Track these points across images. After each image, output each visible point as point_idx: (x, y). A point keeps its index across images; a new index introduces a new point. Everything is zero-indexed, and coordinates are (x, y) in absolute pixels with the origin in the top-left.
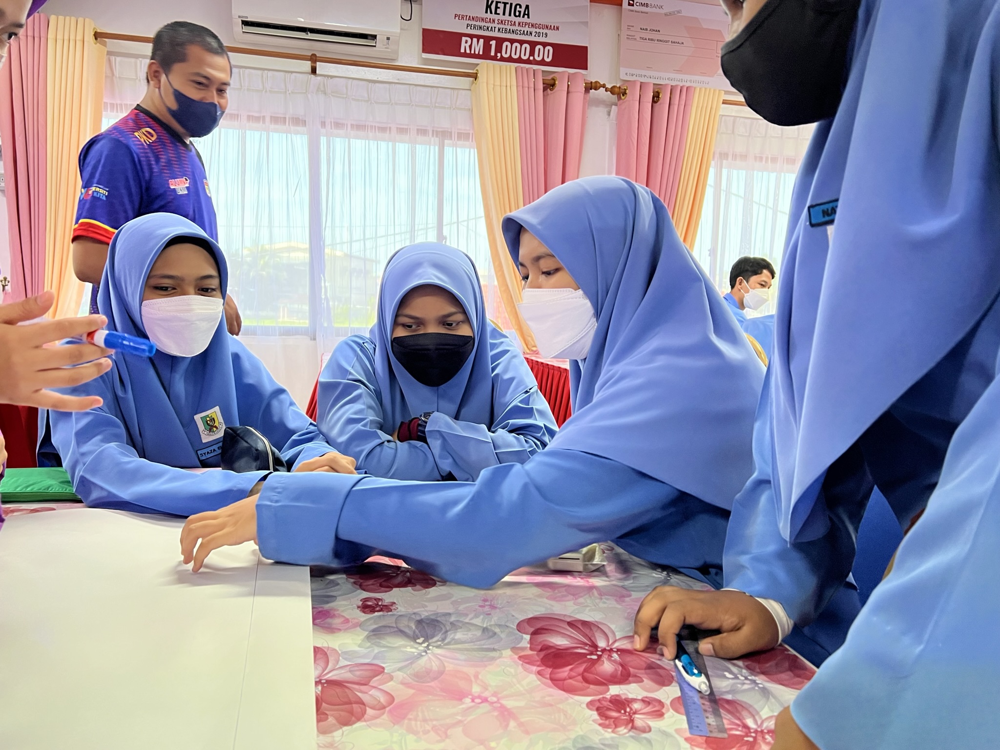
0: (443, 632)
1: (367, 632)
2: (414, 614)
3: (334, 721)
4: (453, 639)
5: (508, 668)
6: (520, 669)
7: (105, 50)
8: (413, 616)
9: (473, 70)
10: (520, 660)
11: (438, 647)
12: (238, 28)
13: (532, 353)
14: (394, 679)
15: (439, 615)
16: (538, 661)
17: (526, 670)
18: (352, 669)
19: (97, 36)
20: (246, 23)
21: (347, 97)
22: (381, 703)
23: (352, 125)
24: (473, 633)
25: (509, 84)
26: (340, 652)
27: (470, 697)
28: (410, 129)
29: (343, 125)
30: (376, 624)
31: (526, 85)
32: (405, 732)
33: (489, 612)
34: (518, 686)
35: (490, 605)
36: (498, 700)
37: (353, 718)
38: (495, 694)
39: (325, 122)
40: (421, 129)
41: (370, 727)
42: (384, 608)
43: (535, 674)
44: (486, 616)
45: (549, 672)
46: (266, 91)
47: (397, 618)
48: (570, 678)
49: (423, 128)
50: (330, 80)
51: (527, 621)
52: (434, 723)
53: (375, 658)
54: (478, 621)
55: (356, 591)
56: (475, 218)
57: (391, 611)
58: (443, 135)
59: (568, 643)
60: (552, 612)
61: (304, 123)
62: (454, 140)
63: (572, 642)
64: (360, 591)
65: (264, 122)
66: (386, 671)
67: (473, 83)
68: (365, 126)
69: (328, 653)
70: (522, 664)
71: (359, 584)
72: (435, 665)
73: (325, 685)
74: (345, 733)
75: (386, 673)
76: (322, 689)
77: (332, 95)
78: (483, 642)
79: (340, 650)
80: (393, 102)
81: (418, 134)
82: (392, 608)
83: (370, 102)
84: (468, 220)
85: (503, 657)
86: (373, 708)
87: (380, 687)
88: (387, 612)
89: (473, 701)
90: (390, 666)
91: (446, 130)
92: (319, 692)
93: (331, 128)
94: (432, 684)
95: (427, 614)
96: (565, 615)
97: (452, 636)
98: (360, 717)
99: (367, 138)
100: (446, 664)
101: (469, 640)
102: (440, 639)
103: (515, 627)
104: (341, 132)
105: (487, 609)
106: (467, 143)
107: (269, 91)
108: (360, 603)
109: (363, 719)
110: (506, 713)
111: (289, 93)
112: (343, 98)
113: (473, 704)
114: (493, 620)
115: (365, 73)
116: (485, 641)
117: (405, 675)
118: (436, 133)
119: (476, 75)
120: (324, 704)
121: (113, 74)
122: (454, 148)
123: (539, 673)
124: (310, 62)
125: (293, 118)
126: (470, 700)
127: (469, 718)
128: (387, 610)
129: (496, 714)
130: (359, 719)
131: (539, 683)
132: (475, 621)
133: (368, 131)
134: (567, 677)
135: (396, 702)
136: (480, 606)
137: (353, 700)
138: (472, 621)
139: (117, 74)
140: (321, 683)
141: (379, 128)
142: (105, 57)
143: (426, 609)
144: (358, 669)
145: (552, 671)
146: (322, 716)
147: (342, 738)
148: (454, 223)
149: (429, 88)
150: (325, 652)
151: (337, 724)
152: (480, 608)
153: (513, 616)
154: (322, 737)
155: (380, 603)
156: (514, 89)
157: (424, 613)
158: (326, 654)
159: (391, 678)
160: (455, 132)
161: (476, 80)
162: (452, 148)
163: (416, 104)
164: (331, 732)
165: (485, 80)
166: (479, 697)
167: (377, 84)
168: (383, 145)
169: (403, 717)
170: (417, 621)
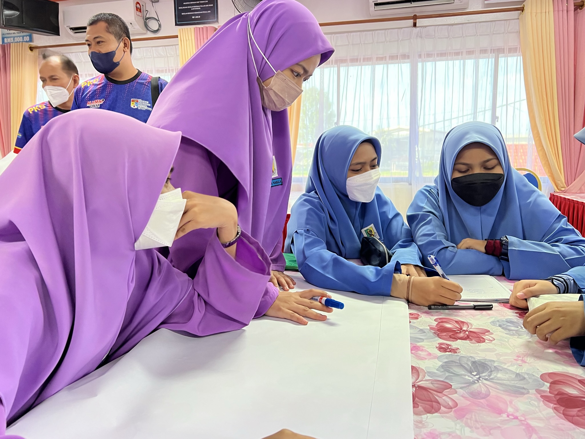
0: (489, 371)
1: (442, 363)
2: (471, 357)
3: (422, 409)
4: (496, 377)
5: (533, 401)
6: (541, 403)
8: (470, 358)
9: (521, 5)
10: (542, 398)
11: (486, 379)
12: (372, 8)
13: (560, 192)
14: (458, 393)
15: (487, 360)
16: (555, 401)
17: (546, 405)
18: (432, 382)
20: (376, 4)
21: (434, 37)
22: (449, 405)
23: (437, 54)
24: (509, 375)
25: (547, 11)
26: (426, 371)
27: (506, 414)
28: (475, 51)
29: (432, 54)
30: (447, 359)
31: (561, 9)
32: (464, 425)
33: (521, 364)
34: (540, 414)
35: (522, 360)
36: (525, 419)
37: (433, 410)
38: (523, 415)
39: (421, 55)
40: (483, 50)
41: (443, 417)
42: (452, 350)
43: (552, 409)
44: (519, 366)
45: (563, 409)
46: (387, 42)
47: (460, 357)
48: (578, 416)
49: (484, 49)
50: (425, 29)
51: (548, 374)
52: (482, 424)
53: (446, 378)
54: (513, 369)
55: (435, 338)
56: (520, 101)
57: (456, 353)
58: (498, 51)
59: (577, 393)
60: (567, 372)
61: (408, 57)
62: (506, 53)
63: (581, 393)
64: (437, 338)
65: (385, 60)
66: (452, 387)
67: (521, 13)
68: (446, 53)
69: (419, 370)
70: (543, 401)
71: (437, 334)
72: (484, 390)
73: (417, 388)
74: (428, 417)
75: (453, 388)
76: (415, 390)
77: (425, 38)
78: (516, 382)
79: (426, 370)
80: (464, 35)
81: (480, 53)
82: (458, 351)
83: (449, 38)
84: (514, 103)
85: (530, 394)
86: (445, 407)
87: (449, 396)
88: (454, 353)
89: (508, 416)
90: (454, 385)
91: (501, 47)
92: (414, 391)
93: (425, 58)
94: (482, 401)
95: (479, 359)
96: (576, 375)
97: (495, 374)
98: (437, 410)
99: (447, 60)
100: (490, 390)
101: (507, 379)
102: (487, 375)
103: (539, 377)
104: (431, 59)
105: (519, 362)
106: (515, 54)
107: (389, 41)
108: (438, 345)
109: (439, 412)
110: (530, 429)
111: (400, 41)
112: (432, 38)
113: (508, 418)
114: (523, 369)
115: (447, 20)
116: (518, 382)
117: (464, 392)
118: (493, 51)
119: (522, 8)
120: (416, 399)
122: (506, 58)
123: (555, 408)
124: (413, 20)
125: (402, 55)
126: (506, 416)
127: (506, 426)
128: (454, 352)
129: (524, 427)
130: (436, 412)
131: (555, 415)
132: (511, 368)
133: (447, 56)
134: (576, 415)
135: (458, 406)
136: (515, 360)
137: (433, 400)
138: (508, 368)
140: (415, 387)
141: (454, 53)
143: (478, 355)
144: (436, 383)
145: (564, 409)
146: (416, 405)
147: (427, 420)
148: (504, 105)
149: (490, 23)
150: (417, 369)
151: (424, 411)
152: (515, 361)
153: (538, 369)
154: (416, 417)
155: (450, 347)
156: (552, 13)
157: (477, 358)
158: (418, 371)
159: (456, 392)
160: (507, 48)
161: (522, 11)
162: (504, 58)
163: (480, 34)
164: (421, 415)
165: (530, 11)
166: (512, 415)
167: (454, 26)
168: (457, 62)
169: (463, 416)
170: (472, 361)
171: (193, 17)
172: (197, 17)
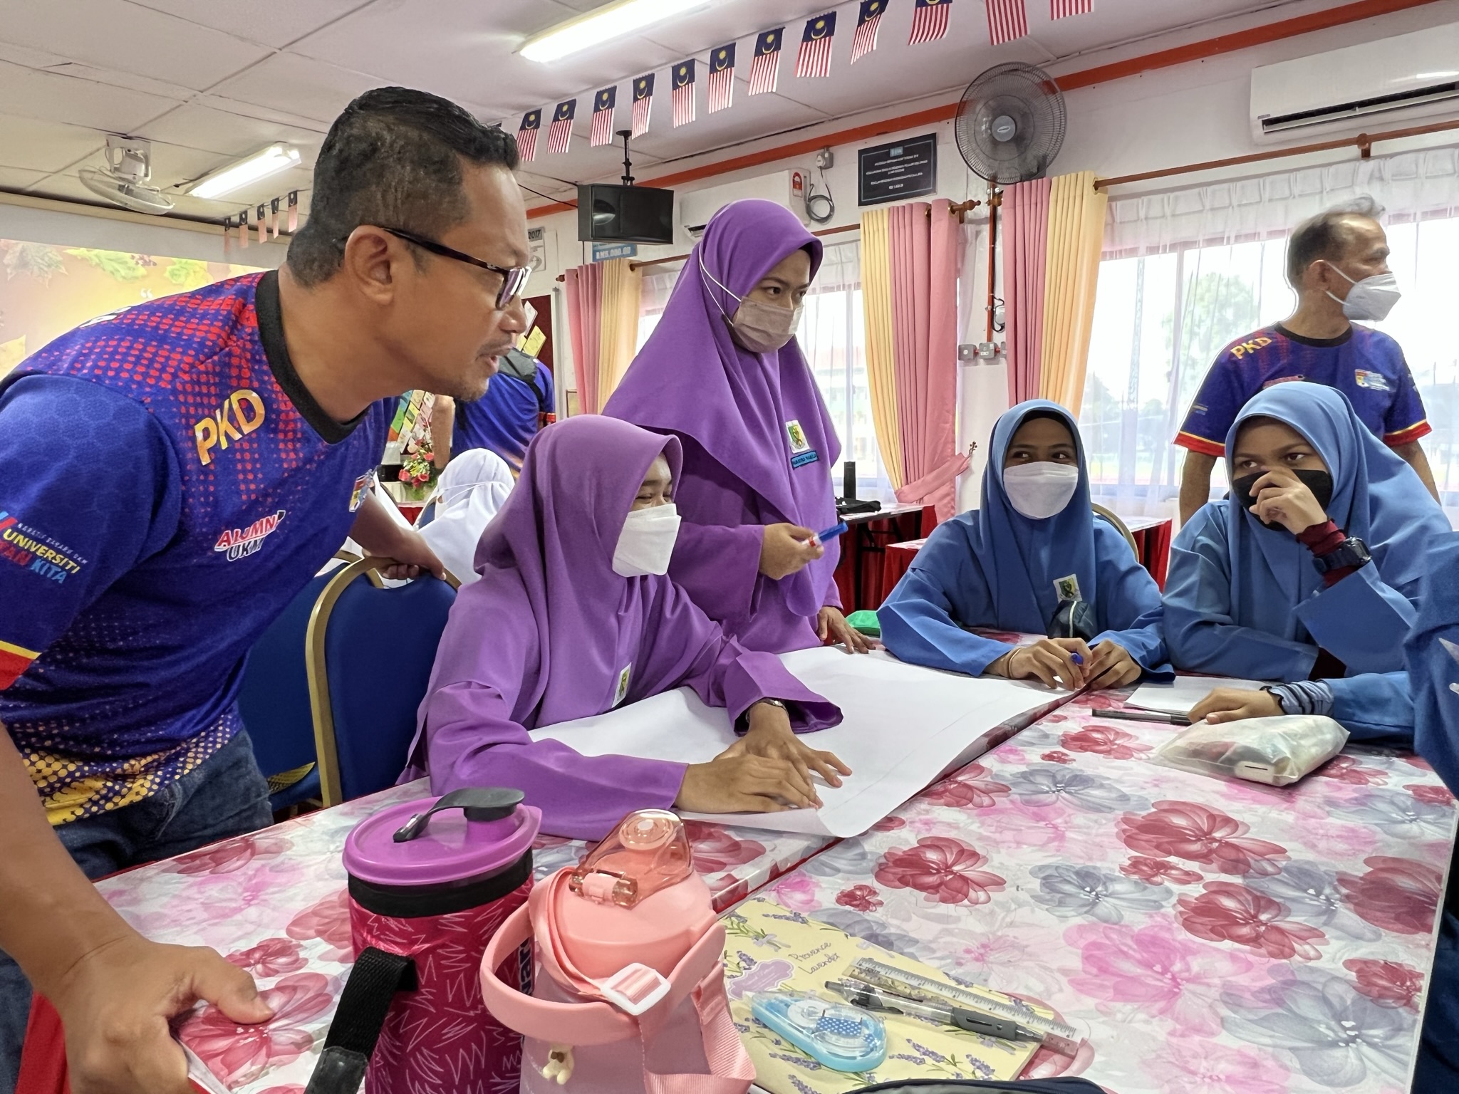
7: (1107, 196)
12: (1259, 130)
19: (1098, 185)
20: (1269, 122)
21: (1416, 177)
23: (1423, 213)
46: (1296, 196)
50: (1390, 162)
68: (1446, 209)
77: (1392, 180)
111: (1327, 192)
112: (1411, 179)
121: (1114, 221)
124: (1360, 145)
139: (1118, 220)
142: (1106, 203)
171: (891, 187)
172: (897, 186)
